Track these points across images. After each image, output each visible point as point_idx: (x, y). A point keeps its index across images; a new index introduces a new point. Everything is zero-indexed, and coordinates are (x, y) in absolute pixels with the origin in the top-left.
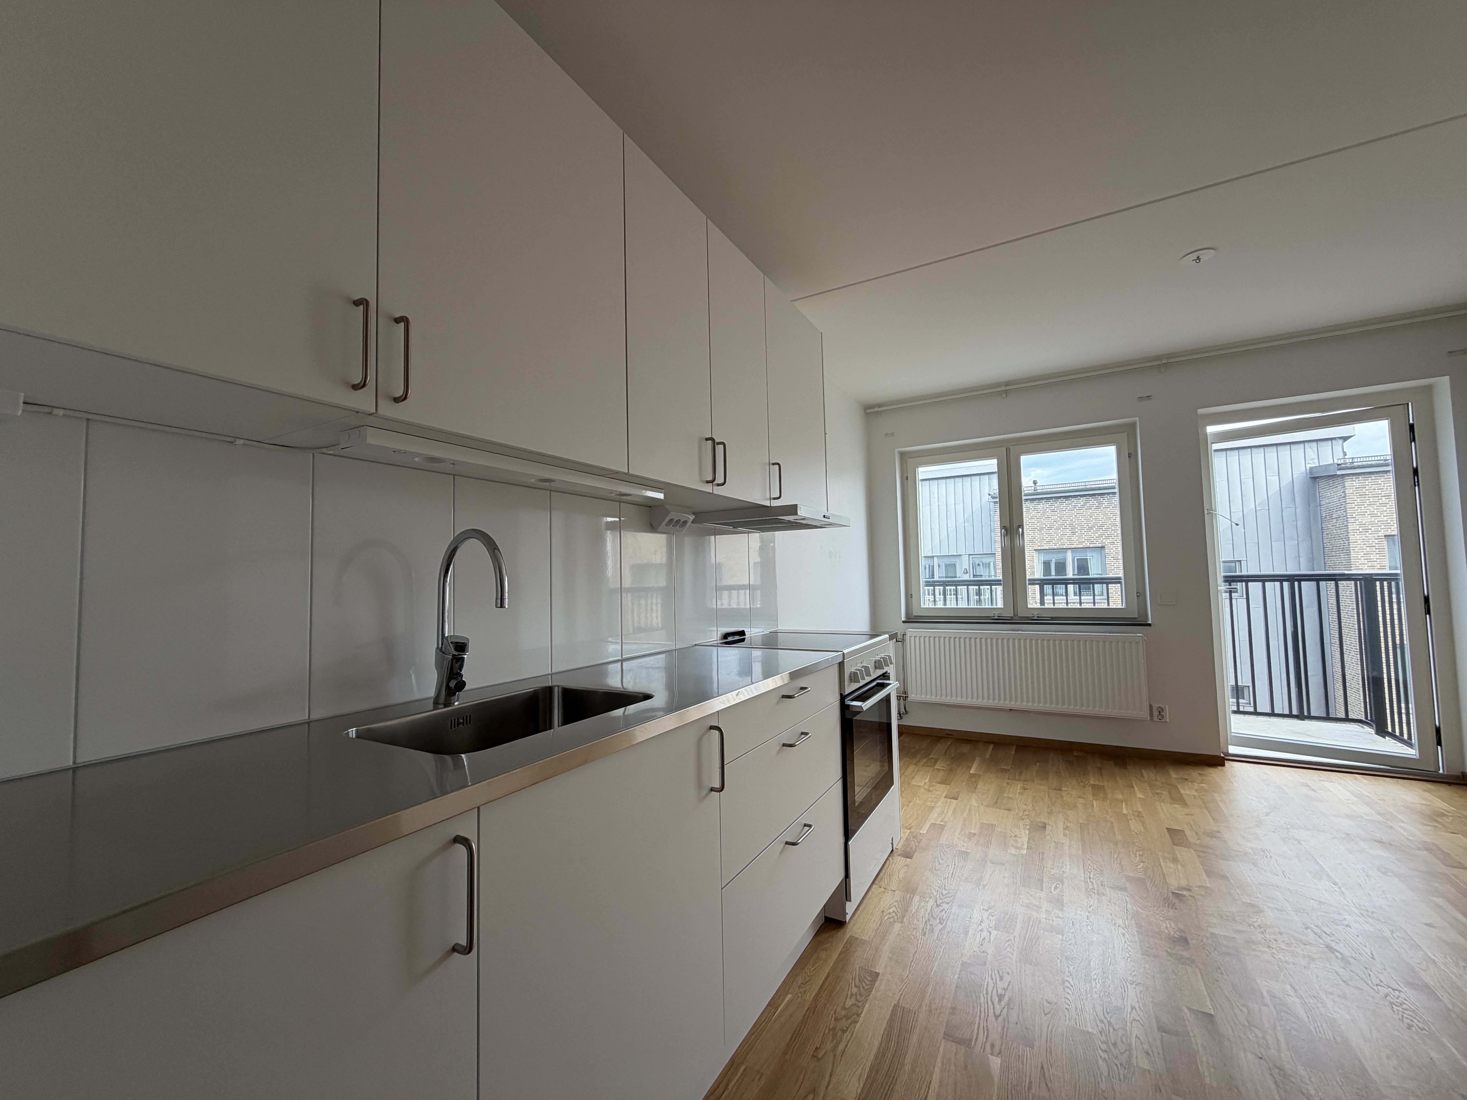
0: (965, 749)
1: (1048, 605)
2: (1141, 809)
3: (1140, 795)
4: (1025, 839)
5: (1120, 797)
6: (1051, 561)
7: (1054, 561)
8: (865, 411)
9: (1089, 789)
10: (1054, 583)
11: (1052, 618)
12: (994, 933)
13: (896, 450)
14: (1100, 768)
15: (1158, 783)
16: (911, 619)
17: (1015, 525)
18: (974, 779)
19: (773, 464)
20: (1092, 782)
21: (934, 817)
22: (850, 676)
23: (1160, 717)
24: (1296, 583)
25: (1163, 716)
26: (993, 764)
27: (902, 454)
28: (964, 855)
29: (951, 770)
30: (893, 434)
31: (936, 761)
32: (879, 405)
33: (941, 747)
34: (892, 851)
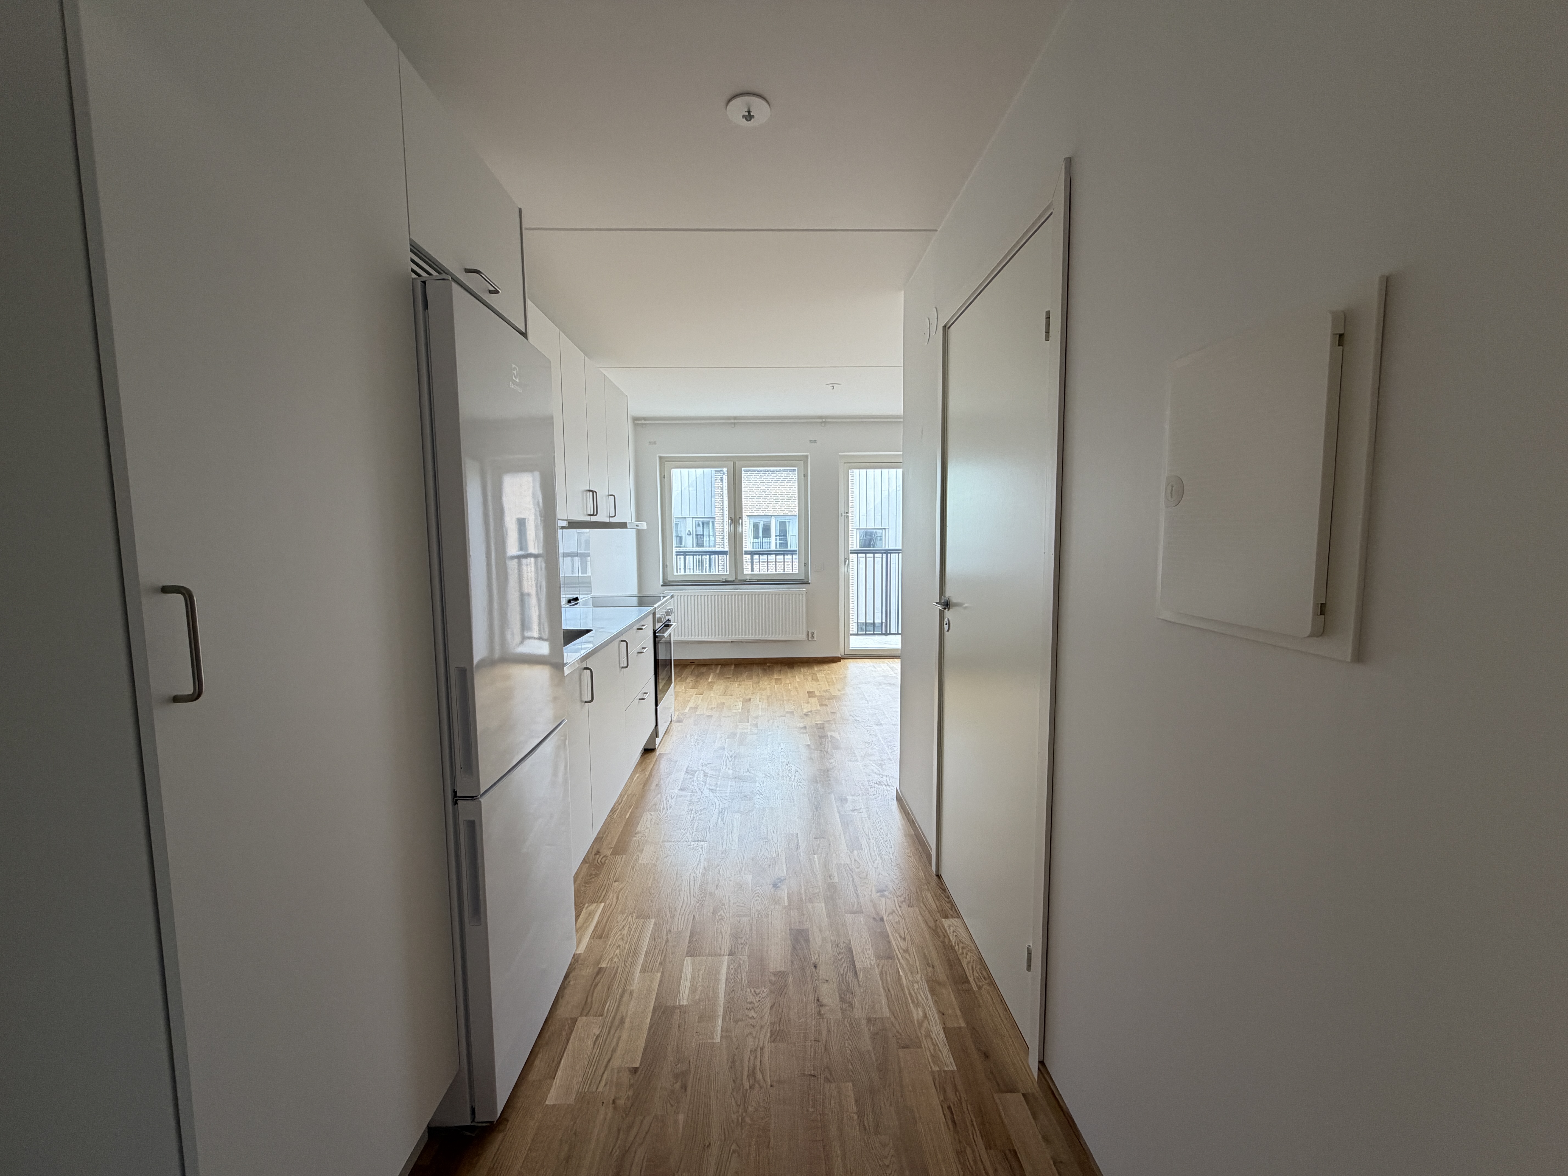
0: (704, 669)
1: (756, 572)
2: (797, 686)
3: (798, 680)
4: (741, 706)
5: (788, 682)
6: (760, 523)
7: (762, 523)
8: (634, 422)
9: (773, 681)
10: (760, 553)
11: (758, 581)
12: (727, 740)
13: (657, 455)
14: (780, 670)
15: (808, 674)
16: (666, 584)
17: (737, 517)
18: (711, 684)
19: (611, 495)
20: (775, 677)
21: (691, 704)
22: (658, 620)
23: (812, 638)
24: (889, 555)
25: (814, 637)
26: (721, 675)
27: (660, 458)
28: (710, 717)
29: (697, 681)
30: (655, 443)
31: (687, 678)
32: (645, 419)
33: (687, 671)
34: (671, 721)
